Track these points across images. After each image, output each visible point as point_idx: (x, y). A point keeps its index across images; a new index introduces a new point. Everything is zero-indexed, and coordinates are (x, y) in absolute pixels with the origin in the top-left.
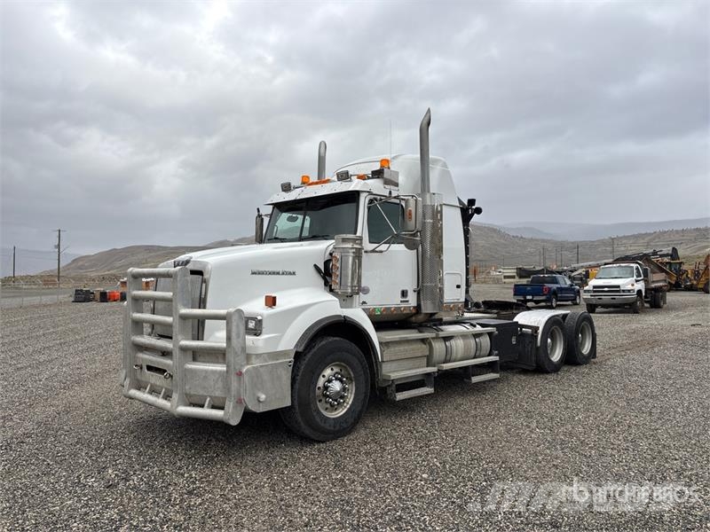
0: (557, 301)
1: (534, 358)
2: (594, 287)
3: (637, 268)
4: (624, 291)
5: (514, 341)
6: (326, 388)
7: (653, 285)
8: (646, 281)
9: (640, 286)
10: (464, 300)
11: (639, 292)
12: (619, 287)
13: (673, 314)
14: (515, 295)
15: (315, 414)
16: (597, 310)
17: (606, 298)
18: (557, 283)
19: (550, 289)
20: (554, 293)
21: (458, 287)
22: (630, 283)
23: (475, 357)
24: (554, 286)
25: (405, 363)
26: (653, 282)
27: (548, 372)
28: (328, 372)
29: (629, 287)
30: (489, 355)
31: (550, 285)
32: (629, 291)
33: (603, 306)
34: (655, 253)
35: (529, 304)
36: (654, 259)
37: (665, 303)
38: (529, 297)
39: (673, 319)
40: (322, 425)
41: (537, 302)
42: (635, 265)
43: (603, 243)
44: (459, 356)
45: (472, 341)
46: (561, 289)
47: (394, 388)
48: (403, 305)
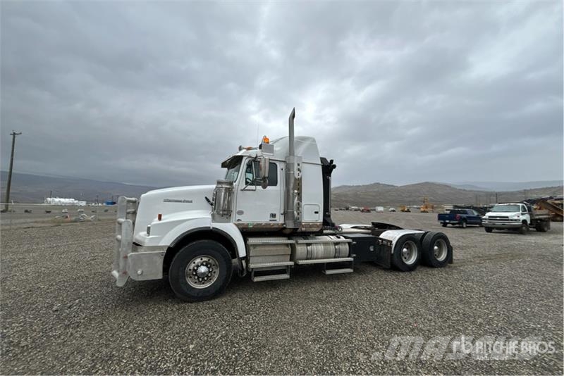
0: (467, 224)
1: (389, 261)
2: (490, 217)
3: (523, 207)
4: (512, 220)
5: (372, 249)
6: (196, 271)
7: (537, 217)
8: (531, 215)
9: (527, 217)
10: (322, 221)
11: (524, 221)
12: (507, 217)
13: (552, 236)
14: (439, 219)
15: (182, 285)
16: (493, 231)
17: (499, 224)
18: (466, 213)
19: (461, 217)
20: (465, 220)
21: (316, 213)
22: (516, 215)
23: (335, 257)
24: (465, 216)
25: (271, 258)
26: (538, 215)
27: (402, 271)
28: (198, 261)
29: (516, 218)
30: (348, 257)
31: (461, 215)
32: (516, 220)
33: (497, 228)
34: (551, 198)
35: (448, 225)
36: (549, 201)
37: (549, 229)
38: (448, 221)
39: (550, 240)
40: (188, 292)
41: (453, 224)
42: (521, 205)
43: (520, 192)
44: (320, 256)
45: (332, 248)
46: (470, 218)
47: (253, 274)
48: (272, 223)
